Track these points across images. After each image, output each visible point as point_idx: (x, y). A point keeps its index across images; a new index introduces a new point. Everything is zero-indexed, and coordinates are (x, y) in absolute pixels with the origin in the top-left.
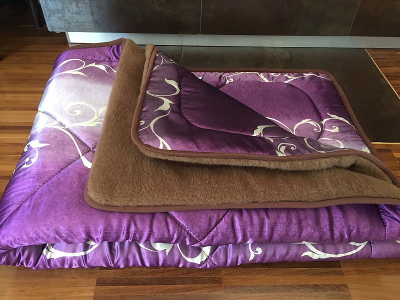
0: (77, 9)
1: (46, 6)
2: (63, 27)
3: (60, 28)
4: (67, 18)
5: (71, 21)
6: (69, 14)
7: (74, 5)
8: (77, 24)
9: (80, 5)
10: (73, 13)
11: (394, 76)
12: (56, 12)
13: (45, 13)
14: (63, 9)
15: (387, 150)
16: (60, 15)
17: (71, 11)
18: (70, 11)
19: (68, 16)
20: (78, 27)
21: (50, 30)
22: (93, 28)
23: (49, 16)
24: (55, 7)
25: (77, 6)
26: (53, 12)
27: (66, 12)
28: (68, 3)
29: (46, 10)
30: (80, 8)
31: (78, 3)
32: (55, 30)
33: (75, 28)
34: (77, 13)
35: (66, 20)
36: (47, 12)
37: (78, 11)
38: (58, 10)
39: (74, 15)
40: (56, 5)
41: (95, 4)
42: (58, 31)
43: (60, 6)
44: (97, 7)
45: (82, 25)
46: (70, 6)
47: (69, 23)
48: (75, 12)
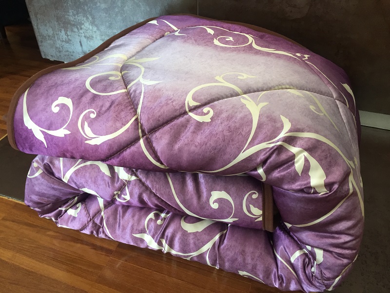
0: (66, 37)
1: (38, 30)
4: (58, 46)
5: (62, 50)
6: (59, 42)
7: (63, 32)
8: (67, 53)
9: (69, 33)
10: (63, 41)
16: (51, 42)
17: (61, 39)
19: (58, 44)
20: (68, 57)
21: (44, 57)
23: (41, 42)
25: (66, 33)
26: (44, 38)
27: (56, 38)
28: (58, 29)
29: (39, 34)
30: (69, 37)
31: (67, 31)
32: (48, 58)
33: (65, 58)
34: (66, 42)
35: (57, 48)
36: (39, 37)
37: (67, 40)
38: (49, 36)
39: (64, 43)
40: (47, 31)
41: (83, 35)
43: (51, 32)
44: (85, 37)
45: (72, 56)
46: (60, 33)
47: (60, 52)
48: (65, 40)
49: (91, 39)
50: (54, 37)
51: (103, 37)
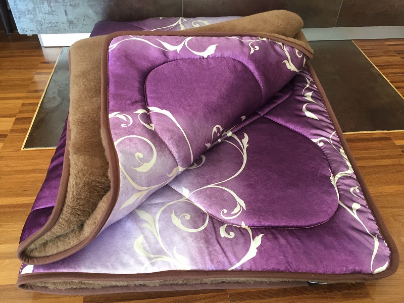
0: (50, 9)
1: (15, 6)
2: (35, 29)
3: (32, 31)
4: (39, 19)
5: (44, 22)
6: (41, 15)
7: (46, 4)
8: (50, 25)
9: (52, 4)
10: (46, 13)
11: (385, 66)
12: (27, 13)
13: (15, 15)
14: (34, 10)
15: (387, 139)
16: (31, 16)
17: (43, 11)
18: (41, 12)
19: (40, 17)
20: (51, 28)
21: (21, 32)
22: (67, 28)
23: (19, 18)
24: (25, 7)
25: (49, 5)
26: (23, 13)
27: (37, 12)
28: (40, 2)
29: (16, 11)
30: (53, 8)
31: (50, 2)
32: (26, 33)
33: (48, 30)
34: (49, 13)
35: (37, 21)
36: (16, 13)
37: (50, 11)
38: (29, 11)
39: (47, 15)
40: (27, 5)
41: (69, 3)
42: (29, 33)
43: (31, 6)
44: (71, 5)
45: (56, 26)
46: (42, 6)
47: (42, 25)
48: (47, 12)
49: (78, 7)
50: (35, 11)
51: (91, 2)
